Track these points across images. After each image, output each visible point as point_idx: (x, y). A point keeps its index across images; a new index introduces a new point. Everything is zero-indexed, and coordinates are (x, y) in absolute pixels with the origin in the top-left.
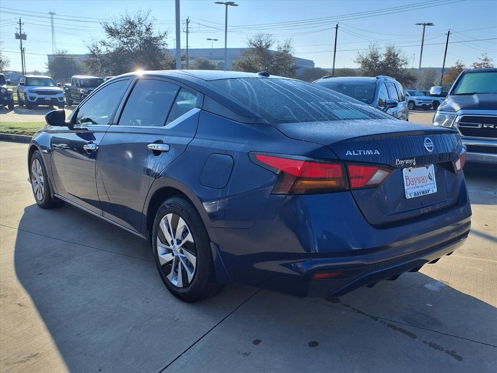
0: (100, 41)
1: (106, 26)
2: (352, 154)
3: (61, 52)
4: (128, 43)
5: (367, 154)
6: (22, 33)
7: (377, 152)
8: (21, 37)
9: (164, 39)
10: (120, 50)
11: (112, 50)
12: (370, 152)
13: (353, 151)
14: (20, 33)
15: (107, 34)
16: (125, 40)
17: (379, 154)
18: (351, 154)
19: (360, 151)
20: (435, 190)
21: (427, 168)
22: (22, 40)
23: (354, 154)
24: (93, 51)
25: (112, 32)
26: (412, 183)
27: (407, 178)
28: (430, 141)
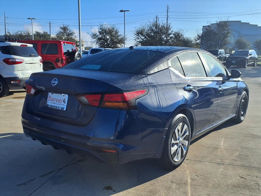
20: (65, 109)
26: (52, 100)
27: (50, 97)
28: (56, 80)
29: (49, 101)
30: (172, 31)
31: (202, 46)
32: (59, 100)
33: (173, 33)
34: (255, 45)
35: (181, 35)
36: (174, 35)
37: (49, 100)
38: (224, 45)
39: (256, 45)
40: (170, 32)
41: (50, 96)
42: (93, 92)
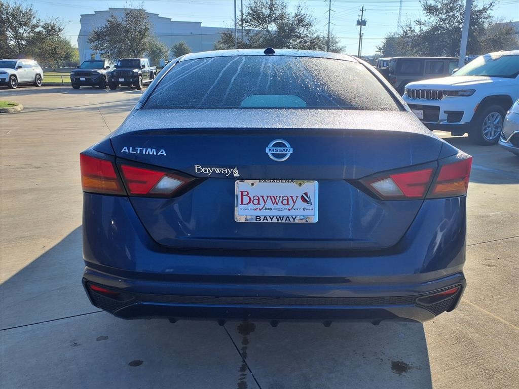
0: (415, 20)
1: (425, 4)
2: (129, 151)
3: (392, 34)
4: (446, 19)
5: (147, 153)
6: (363, 20)
7: (163, 152)
8: (361, 23)
9: (489, 12)
10: (435, 28)
11: (425, 29)
12: (152, 152)
13: (131, 148)
14: (361, 20)
15: (425, 12)
16: (444, 17)
17: (165, 155)
18: (127, 152)
19: (139, 149)
20: (315, 220)
21: (300, 185)
22: (362, 26)
23: (131, 151)
24: (405, 31)
25: (431, 10)
26: (255, 202)
27: (245, 193)
28: (284, 146)
29: (240, 206)
30: (39, 21)
31: (105, 53)
32: (286, 198)
33: (42, 24)
34: (173, 52)
35: (59, 29)
36: (44, 29)
37: (242, 203)
38: (141, 50)
39: (175, 52)
40: (34, 21)
41: (242, 192)
42: (411, 164)
